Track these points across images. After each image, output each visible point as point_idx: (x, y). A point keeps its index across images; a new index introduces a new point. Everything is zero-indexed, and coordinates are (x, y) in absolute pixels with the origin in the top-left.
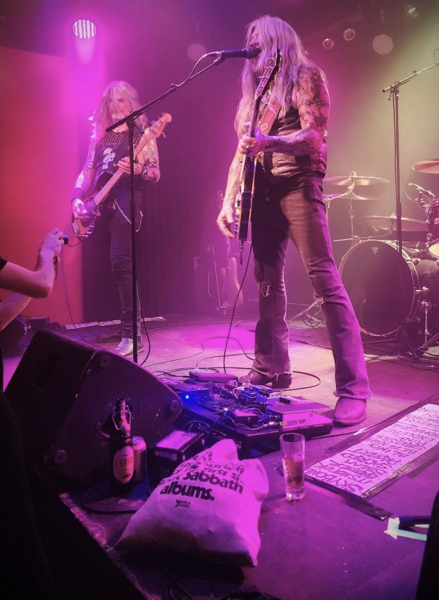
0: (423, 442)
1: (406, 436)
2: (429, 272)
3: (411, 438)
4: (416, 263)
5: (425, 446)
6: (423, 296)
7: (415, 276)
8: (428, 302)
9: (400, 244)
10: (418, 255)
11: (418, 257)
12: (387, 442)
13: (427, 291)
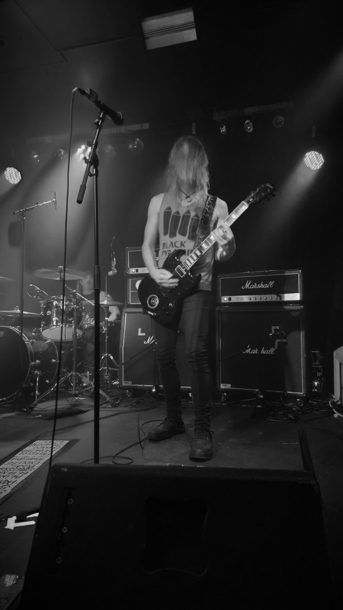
0: (33, 465)
1: (21, 464)
2: (41, 350)
3: (24, 465)
4: (32, 343)
5: (34, 467)
6: (36, 367)
7: (31, 353)
8: (39, 371)
9: (22, 330)
10: (34, 337)
11: (34, 339)
12: (6, 471)
13: (39, 363)
